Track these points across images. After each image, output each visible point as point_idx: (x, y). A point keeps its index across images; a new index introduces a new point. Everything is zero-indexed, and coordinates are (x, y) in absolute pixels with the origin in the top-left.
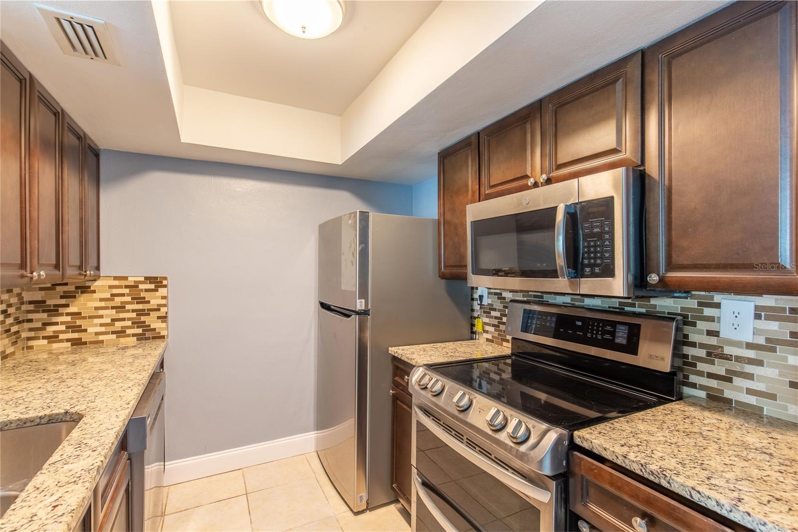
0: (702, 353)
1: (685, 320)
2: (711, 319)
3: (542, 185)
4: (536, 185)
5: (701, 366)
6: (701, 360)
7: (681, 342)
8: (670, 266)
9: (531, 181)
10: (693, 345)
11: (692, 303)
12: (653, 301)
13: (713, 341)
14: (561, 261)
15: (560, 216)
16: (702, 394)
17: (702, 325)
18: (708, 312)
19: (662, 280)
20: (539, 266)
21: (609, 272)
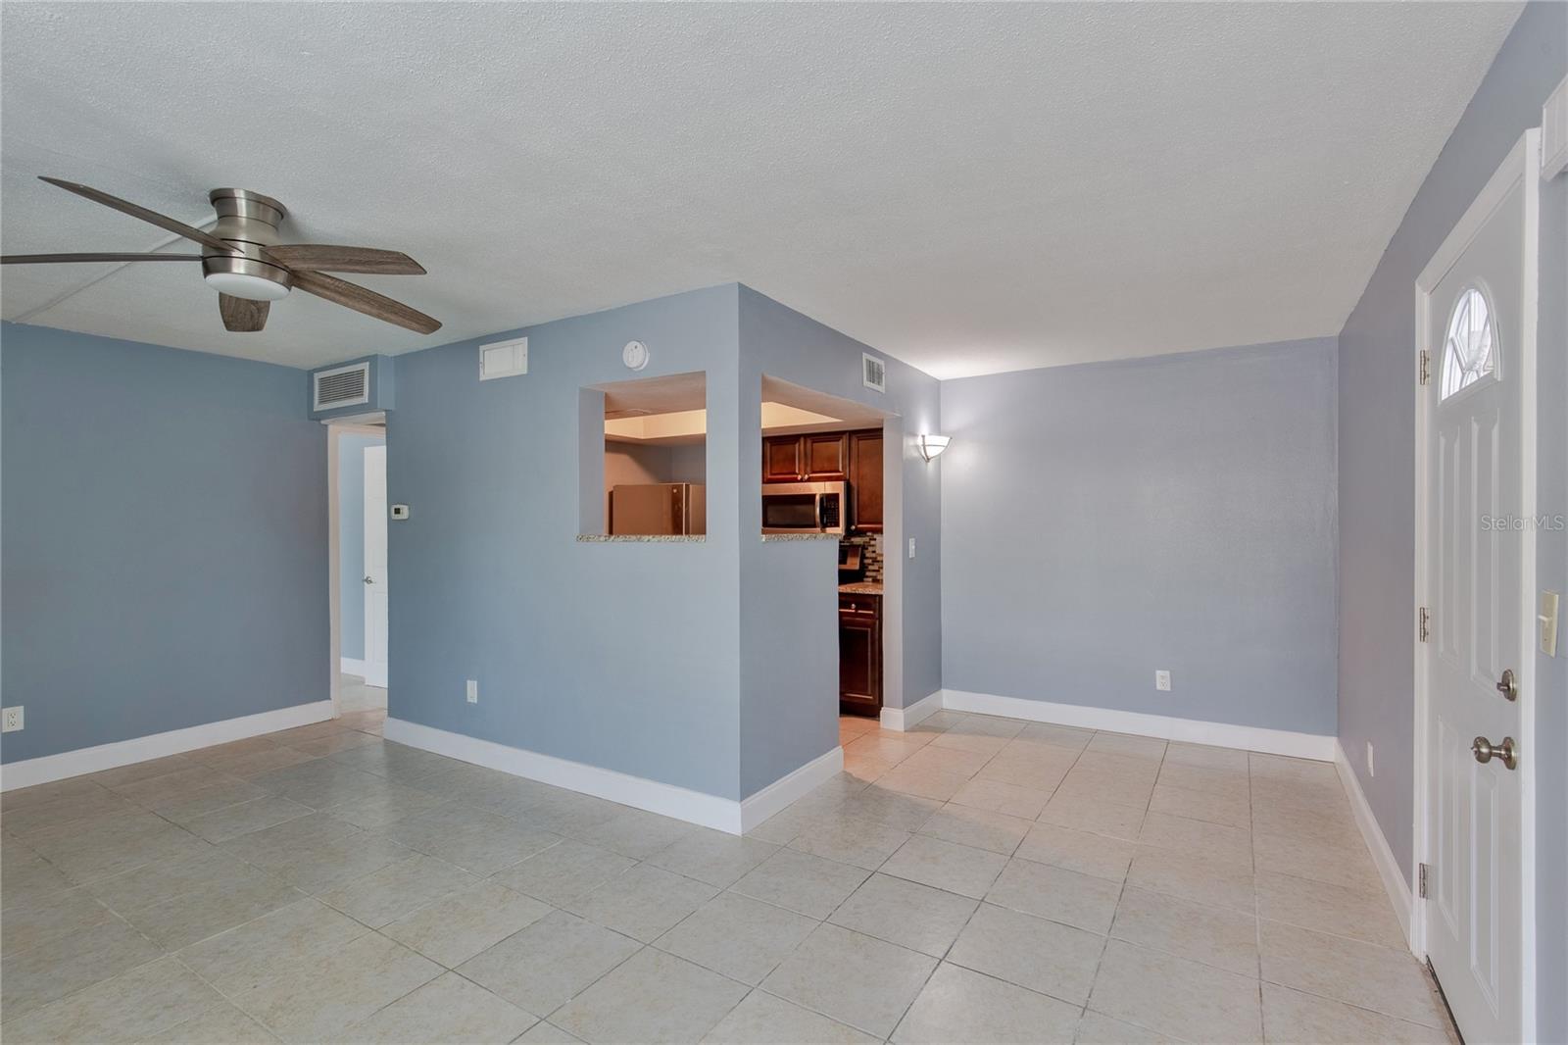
0: (870, 561)
1: (864, 547)
2: (873, 546)
3: (805, 482)
4: (801, 481)
5: (871, 567)
6: (870, 564)
7: (863, 557)
8: (859, 523)
9: (799, 477)
10: (867, 558)
11: (867, 539)
12: (853, 540)
13: (874, 555)
14: (818, 520)
15: (818, 498)
16: (871, 579)
17: (870, 549)
18: (872, 542)
19: (857, 528)
20: (809, 523)
21: (837, 525)
